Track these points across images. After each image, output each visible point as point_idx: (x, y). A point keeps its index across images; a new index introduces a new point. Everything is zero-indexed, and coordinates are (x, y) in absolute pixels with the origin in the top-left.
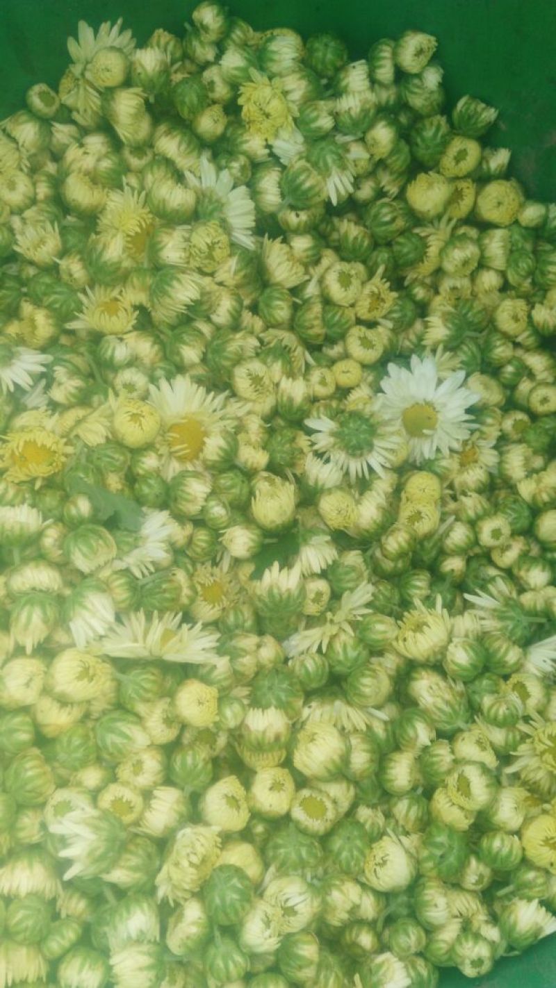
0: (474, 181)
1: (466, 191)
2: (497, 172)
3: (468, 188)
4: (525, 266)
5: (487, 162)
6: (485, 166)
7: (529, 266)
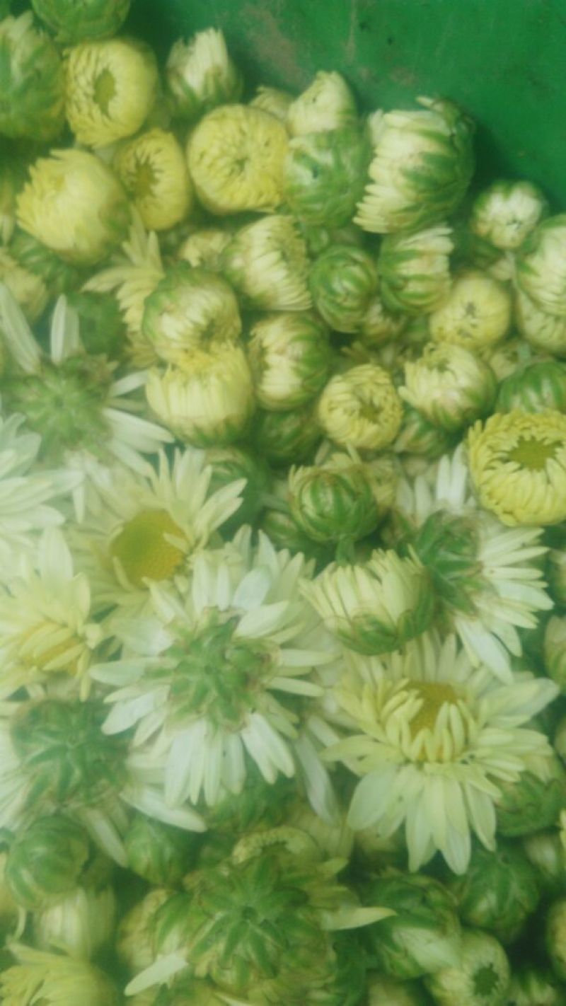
0: (166, 130)
1: (158, 161)
2: (211, 90)
3: (158, 151)
4: (348, 285)
5: (180, 77)
6: (177, 89)
7: (358, 283)
